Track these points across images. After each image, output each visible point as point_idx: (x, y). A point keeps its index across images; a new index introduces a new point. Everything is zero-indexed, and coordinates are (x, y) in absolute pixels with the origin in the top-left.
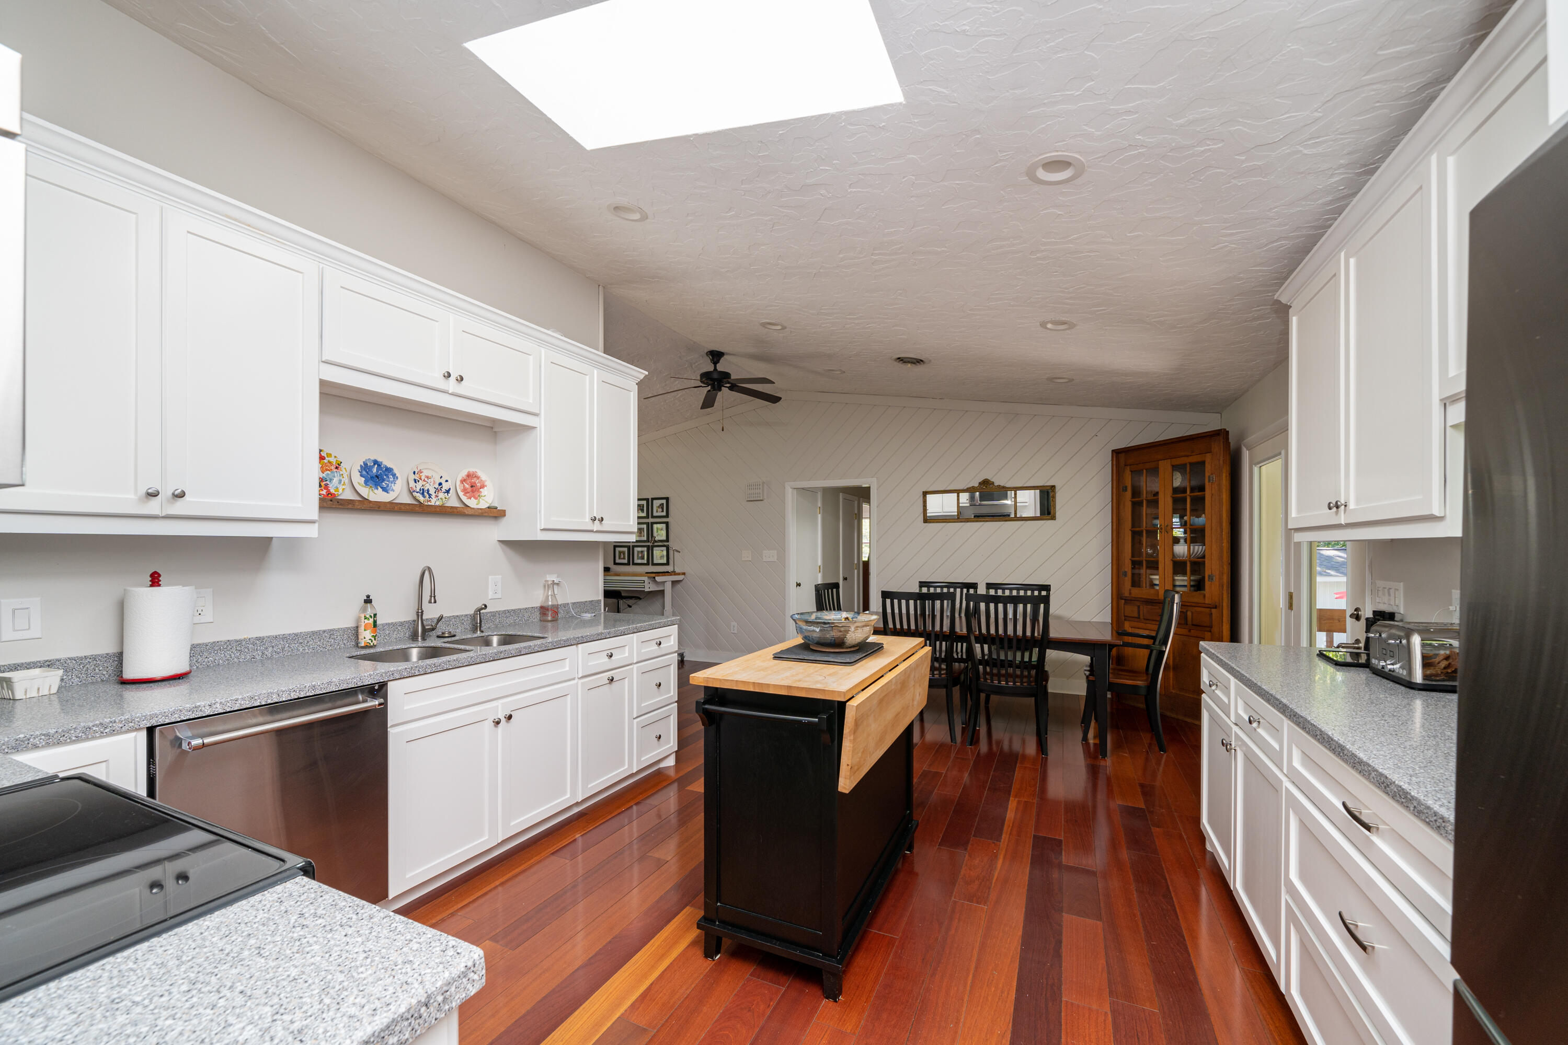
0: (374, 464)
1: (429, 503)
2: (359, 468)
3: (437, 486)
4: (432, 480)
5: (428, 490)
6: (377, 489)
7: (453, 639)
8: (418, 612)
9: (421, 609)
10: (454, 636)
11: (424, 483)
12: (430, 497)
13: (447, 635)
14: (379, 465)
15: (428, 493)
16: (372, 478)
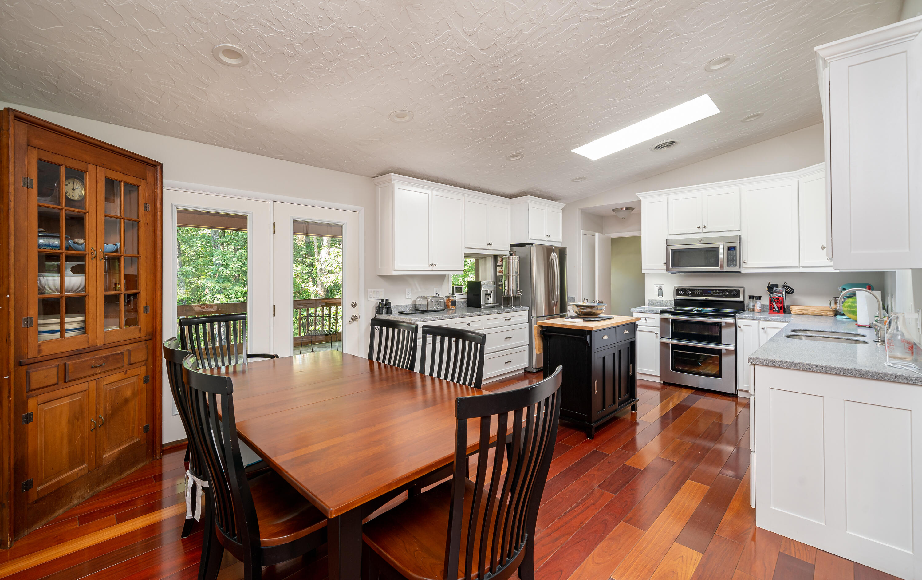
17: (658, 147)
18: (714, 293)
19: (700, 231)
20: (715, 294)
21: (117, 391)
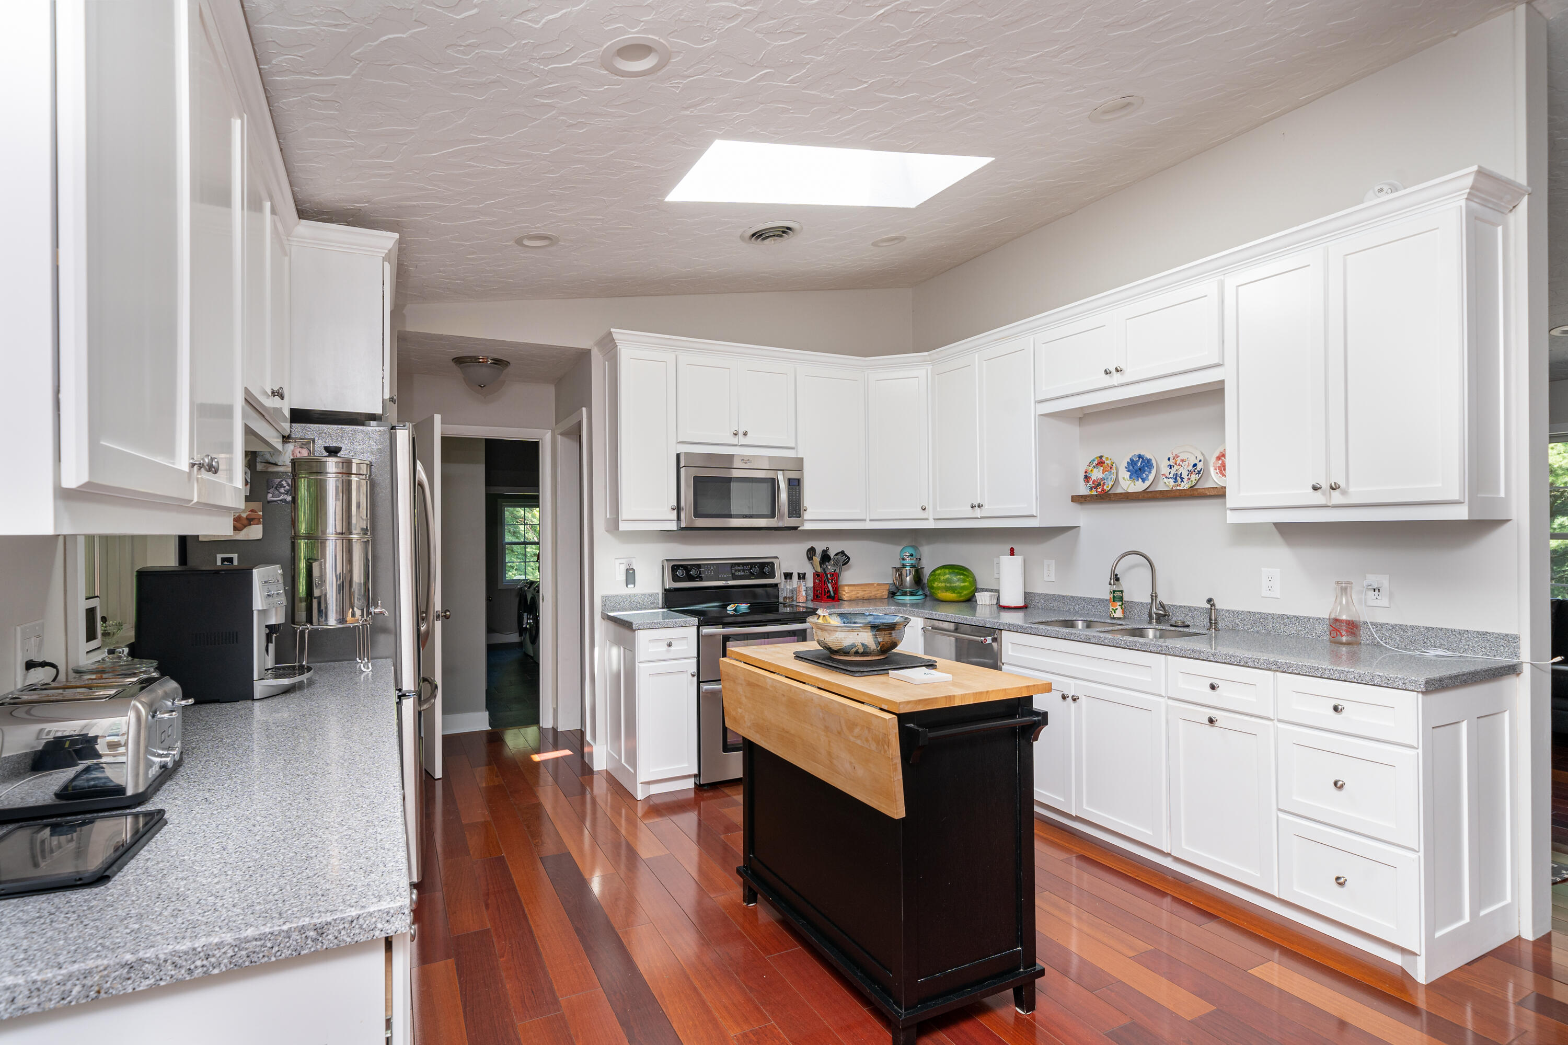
0: (1139, 458)
1: (1178, 488)
2: (1126, 465)
3: (1190, 468)
4: (1187, 463)
5: (1181, 474)
6: (1138, 480)
7: (1186, 630)
8: (1152, 596)
9: (1155, 593)
10: (1188, 626)
11: (1179, 467)
12: (1182, 481)
13: (1180, 624)
14: (1143, 459)
15: (1180, 477)
16: (1136, 471)
17: (758, 236)
18: (736, 571)
19: (734, 440)
20: (737, 574)
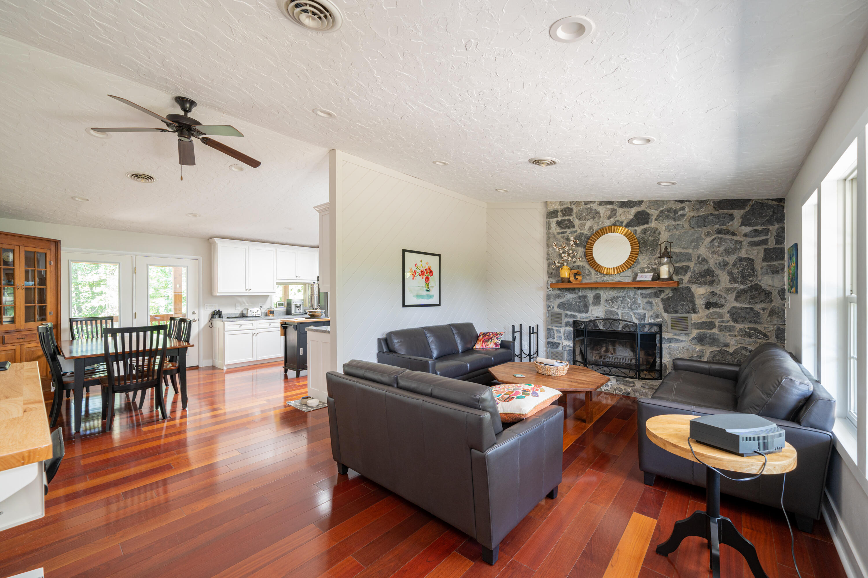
21: (33, 352)
